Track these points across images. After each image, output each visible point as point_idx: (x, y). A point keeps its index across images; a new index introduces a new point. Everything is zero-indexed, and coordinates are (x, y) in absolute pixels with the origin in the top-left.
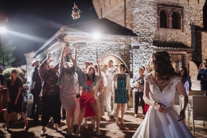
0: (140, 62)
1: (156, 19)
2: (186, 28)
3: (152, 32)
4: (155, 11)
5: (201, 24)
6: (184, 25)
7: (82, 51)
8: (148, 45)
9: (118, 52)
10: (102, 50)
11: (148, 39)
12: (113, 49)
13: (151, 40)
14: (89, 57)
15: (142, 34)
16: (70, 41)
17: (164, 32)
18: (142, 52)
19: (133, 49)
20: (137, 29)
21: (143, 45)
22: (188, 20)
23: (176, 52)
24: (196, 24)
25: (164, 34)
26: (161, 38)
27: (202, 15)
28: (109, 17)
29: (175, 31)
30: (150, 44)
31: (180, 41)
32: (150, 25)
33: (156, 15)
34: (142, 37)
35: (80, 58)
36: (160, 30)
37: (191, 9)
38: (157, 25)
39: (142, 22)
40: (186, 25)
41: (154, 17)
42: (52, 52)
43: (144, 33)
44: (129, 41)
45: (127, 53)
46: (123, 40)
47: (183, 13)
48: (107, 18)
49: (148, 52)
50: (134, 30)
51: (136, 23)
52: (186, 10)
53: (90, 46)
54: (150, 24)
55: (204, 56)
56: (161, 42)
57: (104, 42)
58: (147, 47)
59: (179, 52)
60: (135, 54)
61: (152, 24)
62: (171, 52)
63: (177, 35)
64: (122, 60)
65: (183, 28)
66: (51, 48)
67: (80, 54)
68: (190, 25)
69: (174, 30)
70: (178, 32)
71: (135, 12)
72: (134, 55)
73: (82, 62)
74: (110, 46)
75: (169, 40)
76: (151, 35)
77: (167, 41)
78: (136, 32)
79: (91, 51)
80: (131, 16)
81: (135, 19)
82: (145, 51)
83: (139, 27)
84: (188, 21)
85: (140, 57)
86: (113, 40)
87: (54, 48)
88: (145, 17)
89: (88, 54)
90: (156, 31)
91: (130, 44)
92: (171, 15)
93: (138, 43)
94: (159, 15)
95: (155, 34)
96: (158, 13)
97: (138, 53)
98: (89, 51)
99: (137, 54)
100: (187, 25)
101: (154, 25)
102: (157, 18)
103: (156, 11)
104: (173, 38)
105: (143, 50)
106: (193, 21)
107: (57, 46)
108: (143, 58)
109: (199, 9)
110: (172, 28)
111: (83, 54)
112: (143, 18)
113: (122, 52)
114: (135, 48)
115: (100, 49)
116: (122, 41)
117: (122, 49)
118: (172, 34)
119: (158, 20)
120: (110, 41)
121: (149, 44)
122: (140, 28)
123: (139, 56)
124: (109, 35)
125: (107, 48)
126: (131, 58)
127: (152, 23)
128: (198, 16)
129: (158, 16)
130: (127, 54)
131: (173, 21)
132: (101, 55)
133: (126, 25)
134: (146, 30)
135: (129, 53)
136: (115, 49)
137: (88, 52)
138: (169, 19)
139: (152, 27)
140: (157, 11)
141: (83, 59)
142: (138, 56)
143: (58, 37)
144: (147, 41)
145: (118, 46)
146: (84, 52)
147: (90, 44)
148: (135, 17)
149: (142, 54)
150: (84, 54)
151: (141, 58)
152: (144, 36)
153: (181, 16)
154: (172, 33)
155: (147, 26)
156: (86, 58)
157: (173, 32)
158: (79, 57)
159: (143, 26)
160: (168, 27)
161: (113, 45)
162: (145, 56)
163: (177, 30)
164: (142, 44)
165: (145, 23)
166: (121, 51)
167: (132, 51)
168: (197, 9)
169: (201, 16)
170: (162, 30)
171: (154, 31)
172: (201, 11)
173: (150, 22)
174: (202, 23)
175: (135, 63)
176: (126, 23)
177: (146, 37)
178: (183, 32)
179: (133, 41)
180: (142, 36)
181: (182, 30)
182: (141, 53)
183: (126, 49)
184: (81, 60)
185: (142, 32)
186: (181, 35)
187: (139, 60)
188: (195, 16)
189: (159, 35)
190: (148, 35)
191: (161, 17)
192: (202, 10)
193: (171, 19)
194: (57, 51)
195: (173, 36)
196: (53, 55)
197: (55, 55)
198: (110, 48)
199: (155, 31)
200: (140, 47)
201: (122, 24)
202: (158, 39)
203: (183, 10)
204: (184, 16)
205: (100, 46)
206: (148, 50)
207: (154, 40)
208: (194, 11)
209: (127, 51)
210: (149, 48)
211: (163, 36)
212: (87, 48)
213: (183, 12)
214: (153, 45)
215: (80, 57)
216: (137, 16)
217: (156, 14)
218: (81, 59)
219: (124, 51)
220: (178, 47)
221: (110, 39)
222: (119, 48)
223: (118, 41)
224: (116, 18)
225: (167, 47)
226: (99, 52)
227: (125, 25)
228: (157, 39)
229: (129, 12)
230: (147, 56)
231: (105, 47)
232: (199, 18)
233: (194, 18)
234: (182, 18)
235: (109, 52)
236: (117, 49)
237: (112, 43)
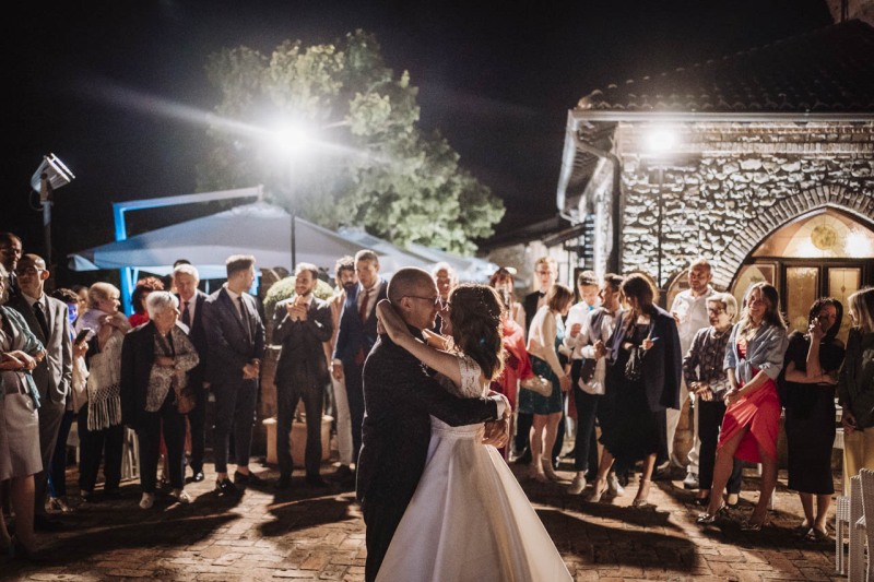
7: (681, 195)
9: (867, 193)
10: (777, 188)
12: (842, 181)
14: (712, 219)
35: (668, 225)
53: (720, 169)
57: (793, 149)
67: (670, 208)
73: (678, 241)
74: (823, 169)
86: (843, 137)
89: (710, 205)
98: (713, 192)
111: (683, 209)
115: (771, 182)
120: (822, 142)
132: (771, 210)
136: (853, 179)
137: (711, 198)
141: (683, 230)
145: (871, 163)
146: (686, 198)
147: (720, 162)
150: (689, 205)
156: (697, 223)
158: (663, 222)
161: (841, 161)
184: (671, 232)
198: (822, 176)
205: (771, 170)
212: (702, 181)
215: (671, 222)
218: (674, 229)
221: (826, 135)
223: (869, 143)
226: (765, 198)
231: (799, 172)
235: (820, 194)
236: (861, 180)
237: (839, 151)
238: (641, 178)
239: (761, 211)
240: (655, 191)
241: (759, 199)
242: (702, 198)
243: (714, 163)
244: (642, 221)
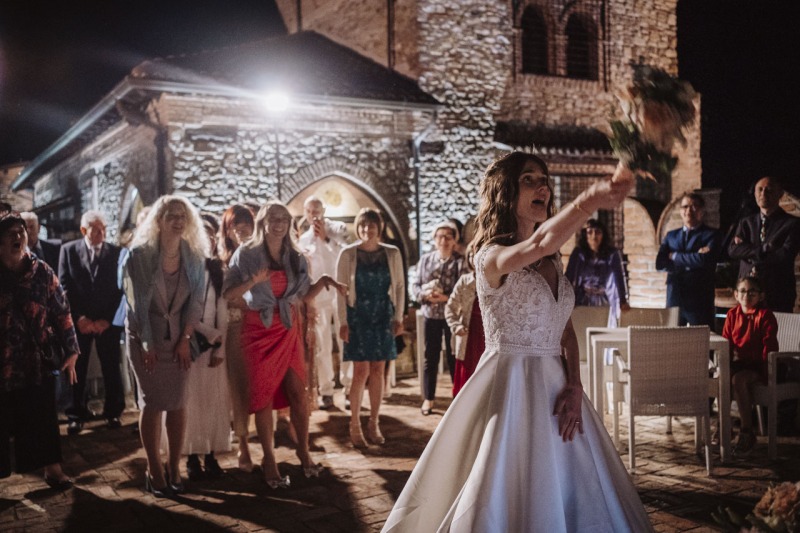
0: (446, 204)
1: (506, 41)
2: (618, 77)
3: (492, 88)
4: (503, 7)
5: (670, 61)
6: (609, 66)
7: (222, 163)
8: (478, 139)
9: (362, 165)
10: (298, 158)
11: (477, 116)
12: (344, 154)
13: (489, 118)
14: (249, 184)
15: (454, 97)
16: (171, 120)
17: (535, 89)
18: (453, 165)
19: (419, 154)
20: (436, 79)
21: (458, 137)
22: (623, 46)
23: (581, 166)
24: (652, 63)
25: (539, 98)
26: (527, 112)
27: (675, 29)
28: (330, 29)
29: (578, 89)
30: (483, 133)
31: (594, 125)
32: (486, 63)
33: (509, 24)
34: (453, 109)
35: (212, 189)
36: (522, 83)
37: (634, 6)
38: (510, 64)
39: (453, 51)
40: (618, 65)
41: (499, 32)
42: (98, 166)
43: (463, 91)
44: (404, 123)
45: (397, 168)
46: (384, 119)
47: (606, 21)
48: (318, 31)
49: (476, 166)
50: (423, 79)
51: (433, 53)
52: (618, 8)
53: (253, 141)
54: (486, 57)
55: (680, 180)
56: (524, 127)
57: (308, 127)
58: (472, 146)
59: (592, 166)
60: (429, 174)
61: (491, 58)
62: (561, 167)
63: (584, 102)
64: (379, 198)
65: (607, 78)
66: (95, 149)
67: (213, 174)
68: (632, 64)
69: (573, 82)
70: (587, 92)
71: (428, 9)
72: (424, 177)
73: (221, 203)
74: (330, 144)
75: (555, 121)
76: (488, 101)
77: (547, 126)
78: (431, 89)
79: (259, 159)
80: (414, 27)
81: (428, 39)
82: (464, 161)
83: (442, 68)
84: (623, 51)
85: (444, 186)
86: (344, 119)
87: (109, 148)
88: (464, 33)
89: (247, 171)
90: (507, 87)
91: (411, 136)
92: (562, 27)
93: (438, 131)
94: (518, 24)
95: (502, 98)
96: (514, 18)
97: (438, 169)
98: (248, 160)
99: (436, 174)
100: (622, 64)
101: (498, 61)
102: (512, 38)
103: (507, 8)
104: (569, 112)
105: (460, 158)
106: (643, 50)
107: (118, 141)
108: (458, 190)
109: (663, 8)
110: (566, 77)
111: (224, 174)
112: (460, 36)
113: (378, 167)
114: (429, 152)
115: (293, 153)
116: (377, 121)
117: (379, 154)
118: (565, 97)
119: (514, 46)
121: (480, 135)
122: (447, 74)
123: (444, 180)
124: (327, 99)
125: (319, 150)
126: (413, 188)
127: (492, 54)
128: (661, 33)
129: (514, 27)
130: (397, 173)
131: (568, 50)
132: (295, 176)
133: (392, 60)
134: (470, 80)
135: (407, 170)
136: (351, 153)
137: (247, 166)
138: (554, 39)
139: (493, 69)
140: (511, 10)
141: (225, 193)
142: (439, 179)
143: (123, 102)
144: (475, 125)
145: (363, 141)
146: (227, 164)
147: (253, 134)
148: (430, 31)
149: (452, 172)
150: (229, 171)
151: (450, 189)
152: (461, 106)
153: (601, 32)
154: (566, 94)
155: (475, 64)
156: (236, 187)
157: (571, 91)
158: (208, 186)
159: (460, 66)
160: (551, 70)
161: (344, 138)
162: (467, 179)
163: (584, 83)
164: (454, 134)
165: (466, 55)
166: (375, 162)
167: (417, 161)
168: (657, 7)
169: (669, 33)
170: (529, 82)
171: (501, 84)
172: (669, 13)
173: (484, 49)
174: (672, 58)
175: (429, 208)
176: (394, 52)
177: (470, 109)
178: (606, 90)
179: (420, 123)
180: (454, 105)
181: (601, 83)
182: (450, 170)
183: (394, 154)
184: (215, 195)
185: (455, 89)
186: (599, 103)
187: (443, 194)
188: (650, 33)
189: (519, 102)
190: (477, 100)
191: (524, 33)
192: (674, 12)
193: (561, 40)
194: (120, 161)
195: (569, 106)
196: (103, 176)
197: (110, 175)
198: (330, 149)
199: (504, 85)
200: (449, 148)
201: (379, 55)
202: (515, 115)
203: (607, 7)
204: (609, 31)
205: (292, 143)
206: (477, 158)
207: (500, 118)
208: (645, 12)
209: (397, 160)
210: (482, 152)
211: (533, 104)
212: (239, 151)
213: (606, 14)
214: (496, 139)
215: (214, 186)
216: (436, 27)
217: (506, 22)
218: (217, 192)
219: (387, 162)
220: (589, 149)
221: (332, 116)
222: (365, 149)
223: (361, 124)
224: (357, 31)
225: (549, 148)
226: (290, 166)
227: (389, 62)
228: (510, 117)
229: (405, 8)
230: (473, 181)
231: (313, 145)
232: (662, 41)
233: (646, 38)
234: (604, 38)
235: (329, 164)
236: (357, 154)
237: (340, 130)
238: (187, 146)
239: (287, 177)
240: (199, 159)
241: (285, 167)
242: (239, 165)
243: (247, 136)
244: (189, 185)
